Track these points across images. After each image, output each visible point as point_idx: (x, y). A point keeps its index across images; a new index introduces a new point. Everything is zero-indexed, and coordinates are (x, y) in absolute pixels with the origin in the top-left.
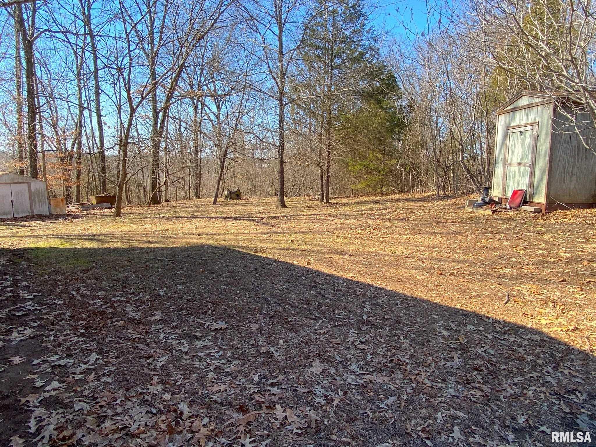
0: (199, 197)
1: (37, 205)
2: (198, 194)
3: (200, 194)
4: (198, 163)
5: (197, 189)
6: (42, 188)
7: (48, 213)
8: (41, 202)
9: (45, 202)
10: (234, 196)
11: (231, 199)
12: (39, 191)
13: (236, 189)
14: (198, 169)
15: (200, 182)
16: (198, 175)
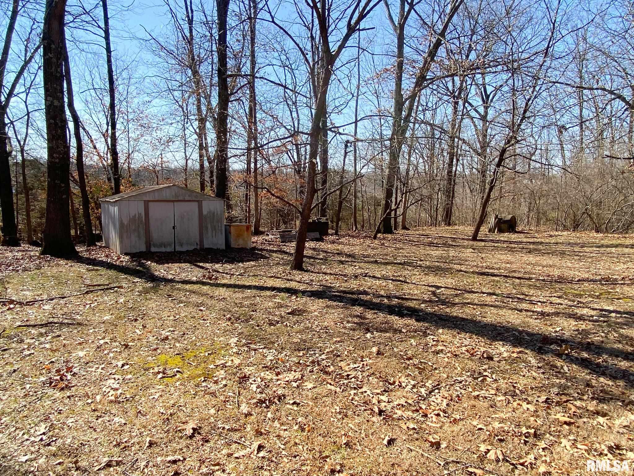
0: (449, 224)
1: (210, 234)
2: (448, 219)
3: (450, 219)
4: (451, 177)
5: (447, 212)
6: (219, 210)
7: (223, 247)
8: (215, 229)
9: (221, 230)
10: (503, 226)
11: (501, 231)
12: (214, 213)
13: (510, 216)
14: (450, 184)
15: (452, 203)
16: (450, 193)
